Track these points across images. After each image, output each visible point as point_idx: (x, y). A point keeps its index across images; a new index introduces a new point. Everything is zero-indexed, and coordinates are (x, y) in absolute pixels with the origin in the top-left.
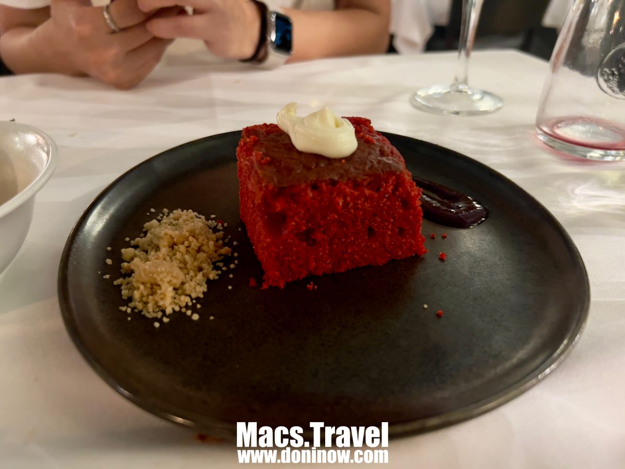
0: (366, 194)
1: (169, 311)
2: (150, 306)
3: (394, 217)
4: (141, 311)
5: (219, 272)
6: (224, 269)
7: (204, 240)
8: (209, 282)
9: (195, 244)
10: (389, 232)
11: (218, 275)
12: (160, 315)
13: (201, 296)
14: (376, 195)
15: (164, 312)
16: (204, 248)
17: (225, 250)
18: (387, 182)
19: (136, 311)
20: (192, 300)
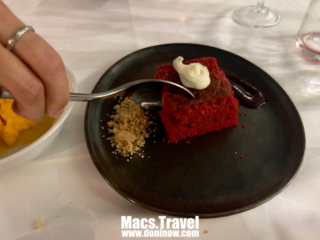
0: (214, 107)
1: (132, 154)
2: (124, 152)
3: (226, 114)
4: (121, 153)
5: (149, 134)
6: (151, 132)
7: (142, 119)
8: (145, 139)
9: (138, 121)
10: (223, 119)
11: (149, 135)
12: (128, 155)
13: (144, 146)
14: (219, 107)
15: (129, 153)
16: (142, 122)
17: (151, 122)
18: (223, 100)
19: (118, 153)
20: (140, 148)
